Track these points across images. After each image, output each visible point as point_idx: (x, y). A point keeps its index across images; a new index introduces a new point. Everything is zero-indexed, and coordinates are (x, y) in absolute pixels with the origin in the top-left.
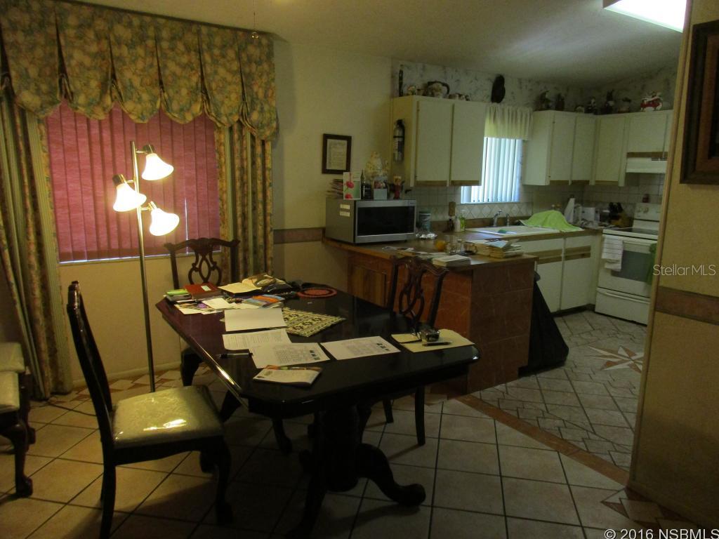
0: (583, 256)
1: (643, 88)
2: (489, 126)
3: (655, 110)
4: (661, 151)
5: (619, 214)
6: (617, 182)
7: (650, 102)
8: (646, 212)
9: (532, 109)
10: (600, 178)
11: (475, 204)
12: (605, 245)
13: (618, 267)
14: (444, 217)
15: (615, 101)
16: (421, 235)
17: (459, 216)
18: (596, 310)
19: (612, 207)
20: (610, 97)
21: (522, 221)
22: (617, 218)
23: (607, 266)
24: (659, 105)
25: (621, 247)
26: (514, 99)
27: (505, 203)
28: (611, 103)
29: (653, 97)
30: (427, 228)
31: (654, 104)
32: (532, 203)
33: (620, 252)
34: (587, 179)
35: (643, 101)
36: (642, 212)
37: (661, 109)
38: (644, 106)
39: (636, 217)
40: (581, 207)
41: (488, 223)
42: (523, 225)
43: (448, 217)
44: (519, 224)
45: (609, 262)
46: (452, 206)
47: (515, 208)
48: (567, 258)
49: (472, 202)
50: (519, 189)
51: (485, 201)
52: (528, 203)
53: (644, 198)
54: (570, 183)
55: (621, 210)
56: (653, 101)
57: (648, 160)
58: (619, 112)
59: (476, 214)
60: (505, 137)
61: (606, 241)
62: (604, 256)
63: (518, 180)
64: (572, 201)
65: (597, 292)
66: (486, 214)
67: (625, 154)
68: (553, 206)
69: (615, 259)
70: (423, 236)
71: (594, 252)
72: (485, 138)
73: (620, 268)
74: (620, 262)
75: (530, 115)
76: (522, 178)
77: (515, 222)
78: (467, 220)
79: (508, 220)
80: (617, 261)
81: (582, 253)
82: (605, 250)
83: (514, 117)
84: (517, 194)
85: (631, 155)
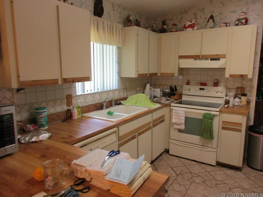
0: (162, 122)
1: (181, 18)
2: (93, 34)
3: (193, 30)
4: (199, 54)
5: (175, 92)
6: (174, 73)
7: (189, 25)
8: (189, 90)
9: (122, 26)
10: (162, 71)
11: (88, 94)
12: (174, 114)
13: (183, 127)
14: (62, 108)
15: (167, 26)
16: (32, 138)
17: (76, 105)
18: (170, 153)
19: (171, 88)
20: (164, 23)
21: (122, 102)
22: (174, 95)
23: (175, 126)
24: (195, 27)
25: (184, 115)
26: (110, 17)
27: (110, 91)
28: (165, 27)
29: (191, 22)
30: (44, 123)
31: (192, 26)
32: (126, 89)
33: (184, 118)
34: (157, 72)
35: (185, 25)
36: (187, 91)
37: (197, 29)
38: (185, 27)
39: (183, 93)
40: (152, 89)
41: (99, 107)
42: (123, 104)
43: (66, 108)
44: (120, 104)
45: (176, 124)
46: (69, 98)
47: (117, 93)
48: (154, 126)
49: (86, 93)
50: (118, 80)
51: (96, 91)
52: (124, 89)
53: (187, 82)
54: (148, 75)
55: (176, 90)
56: (191, 25)
57: (192, 60)
58: (171, 32)
59: (90, 101)
60: (106, 44)
61: (174, 111)
62: (174, 121)
63: (117, 75)
64: (148, 85)
65: (169, 142)
66: (97, 100)
67: (177, 57)
68: (138, 89)
69: (181, 122)
70: (33, 140)
71: (167, 118)
72: (92, 44)
73: (184, 128)
74: (184, 124)
75: (122, 29)
76: (119, 73)
77: (118, 103)
78: (83, 107)
79: (113, 103)
80: (182, 124)
81: (161, 120)
82: (174, 117)
83: (111, 30)
84: (117, 84)
85: (181, 57)
